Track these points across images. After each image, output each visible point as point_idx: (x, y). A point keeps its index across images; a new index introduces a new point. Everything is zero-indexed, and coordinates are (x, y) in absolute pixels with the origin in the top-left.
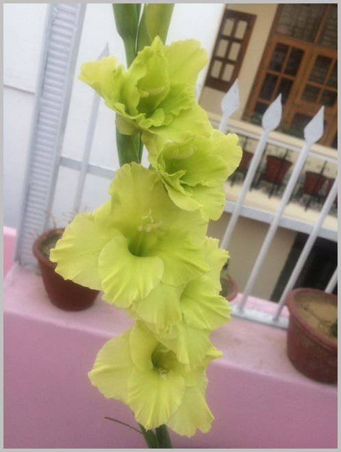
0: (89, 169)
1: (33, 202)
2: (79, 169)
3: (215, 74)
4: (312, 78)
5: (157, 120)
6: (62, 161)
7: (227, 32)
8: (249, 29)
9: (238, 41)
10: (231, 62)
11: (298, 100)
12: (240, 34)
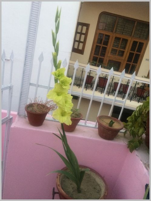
0: (39, 86)
1: (22, 96)
2: (36, 86)
3: (76, 47)
4: (114, 46)
5: (60, 77)
6: (31, 84)
7: (79, 31)
8: (87, 29)
9: (83, 34)
10: (82, 42)
11: (109, 55)
12: (84, 31)
